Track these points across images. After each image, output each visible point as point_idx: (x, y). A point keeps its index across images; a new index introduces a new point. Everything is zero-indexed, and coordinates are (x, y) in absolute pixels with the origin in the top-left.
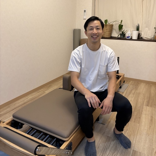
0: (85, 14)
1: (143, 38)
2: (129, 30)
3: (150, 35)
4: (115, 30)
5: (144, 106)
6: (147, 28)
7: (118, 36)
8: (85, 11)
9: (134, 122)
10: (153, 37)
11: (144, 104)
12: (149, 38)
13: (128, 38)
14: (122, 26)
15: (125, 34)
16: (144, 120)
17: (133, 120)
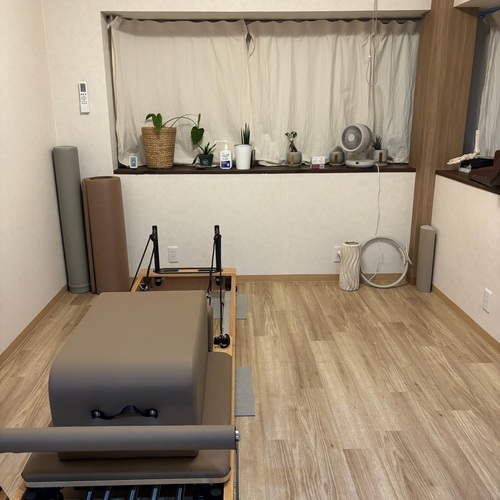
0: (84, 99)
1: (261, 163)
2: (224, 143)
3: (277, 154)
4: (181, 143)
5: (311, 343)
6: (267, 135)
7: (195, 161)
8: (83, 87)
9: (312, 387)
10: (284, 158)
11: (308, 336)
12: (275, 161)
13: (226, 166)
14: (202, 130)
15: (212, 156)
16: (328, 376)
17: (308, 384)
